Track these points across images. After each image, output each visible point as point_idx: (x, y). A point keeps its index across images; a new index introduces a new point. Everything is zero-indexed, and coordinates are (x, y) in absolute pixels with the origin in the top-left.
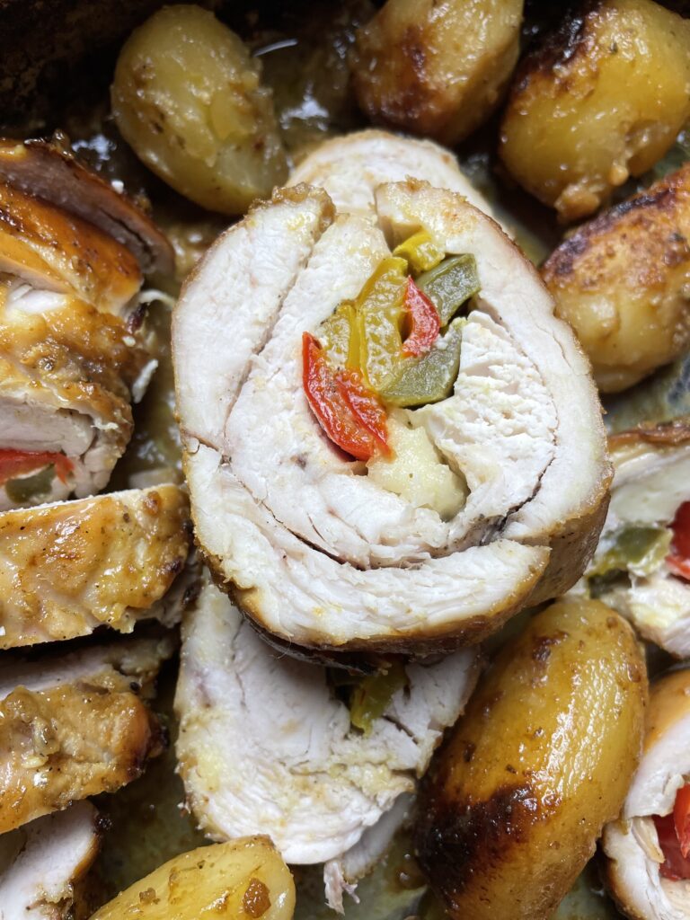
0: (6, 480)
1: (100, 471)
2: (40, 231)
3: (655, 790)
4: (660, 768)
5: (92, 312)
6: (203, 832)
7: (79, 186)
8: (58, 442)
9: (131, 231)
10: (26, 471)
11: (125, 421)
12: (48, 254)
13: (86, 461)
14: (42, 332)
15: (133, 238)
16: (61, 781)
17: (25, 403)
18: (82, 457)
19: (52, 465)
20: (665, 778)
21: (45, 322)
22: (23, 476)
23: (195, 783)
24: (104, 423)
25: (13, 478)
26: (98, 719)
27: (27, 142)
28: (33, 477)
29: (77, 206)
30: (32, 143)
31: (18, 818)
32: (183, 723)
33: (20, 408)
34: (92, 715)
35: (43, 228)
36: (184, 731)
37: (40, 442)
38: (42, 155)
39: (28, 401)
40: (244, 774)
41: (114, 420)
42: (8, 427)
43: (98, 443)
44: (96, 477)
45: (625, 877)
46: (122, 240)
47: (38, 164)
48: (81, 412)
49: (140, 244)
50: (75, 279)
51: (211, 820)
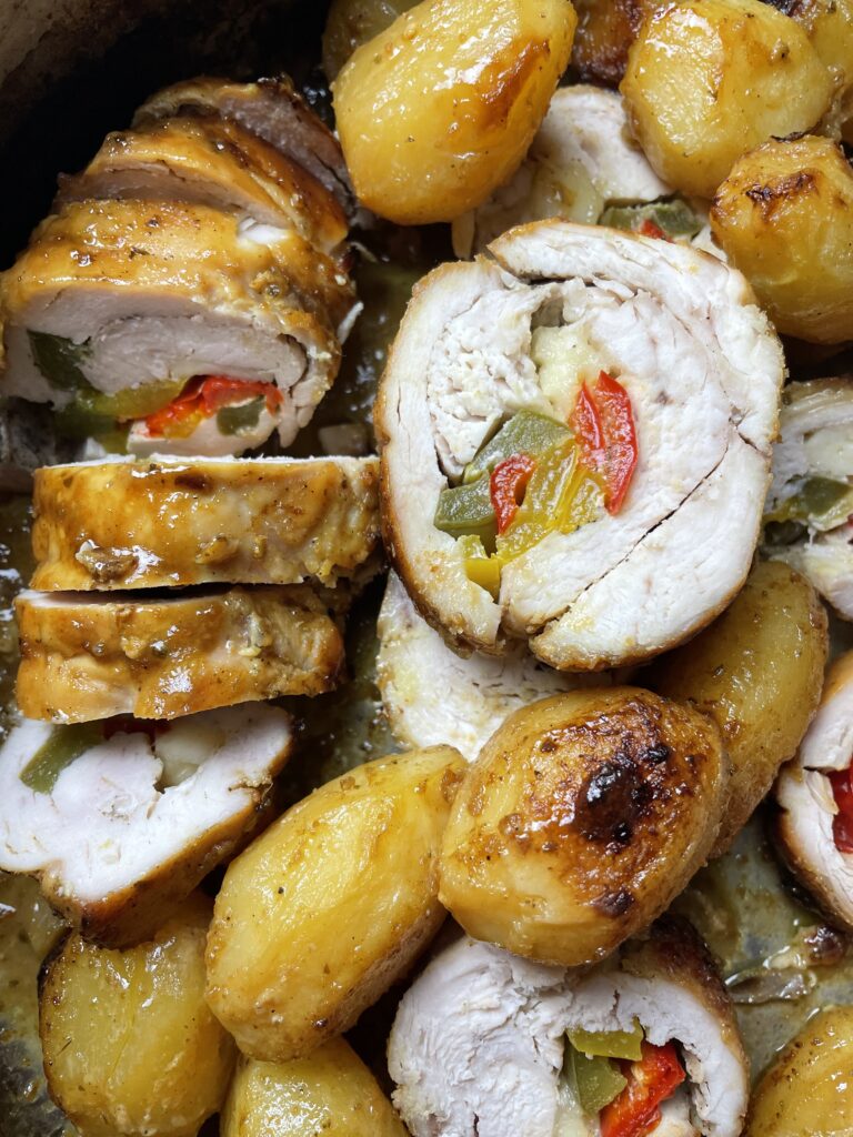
0: (219, 407)
1: (306, 406)
2: (265, 167)
3: (833, 741)
4: (838, 720)
5: (309, 249)
6: (396, 739)
7: (300, 129)
8: (271, 371)
9: (339, 180)
10: (239, 400)
11: (337, 352)
12: (272, 190)
13: (294, 394)
14: (268, 262)
15: (341, 187)
16: (271, 673)
17: (251, 326)
18: (291, 388)
19: (262, 397)
20: (843, 731)
21: (269, 252)
22: (235, 405)
23: (393, 695)
24: (318, 352)
25: (226, 406)
26: (301, 631)
27: (260, 80)
28: (245, 407)
29: (293, 150)
30: (265, 81)
31: (234, 696)
32: (386, 638)
33: (246, 330)
34: (297, 625)
35: (266, 165)
36: (386, 646)
37: (255, 370)
38: (272, 94)
39: (254, 324)
40: (438, 692)
41: (328, 349)
42: (229, 351)
43: (309, 375)
44: (301, 412)
45: (798, 825)
46: (330, 188)
47: (266, 103)
48: (299, 340)
49: (346, 194)
50: (297, 218)
51: (404, 730)
